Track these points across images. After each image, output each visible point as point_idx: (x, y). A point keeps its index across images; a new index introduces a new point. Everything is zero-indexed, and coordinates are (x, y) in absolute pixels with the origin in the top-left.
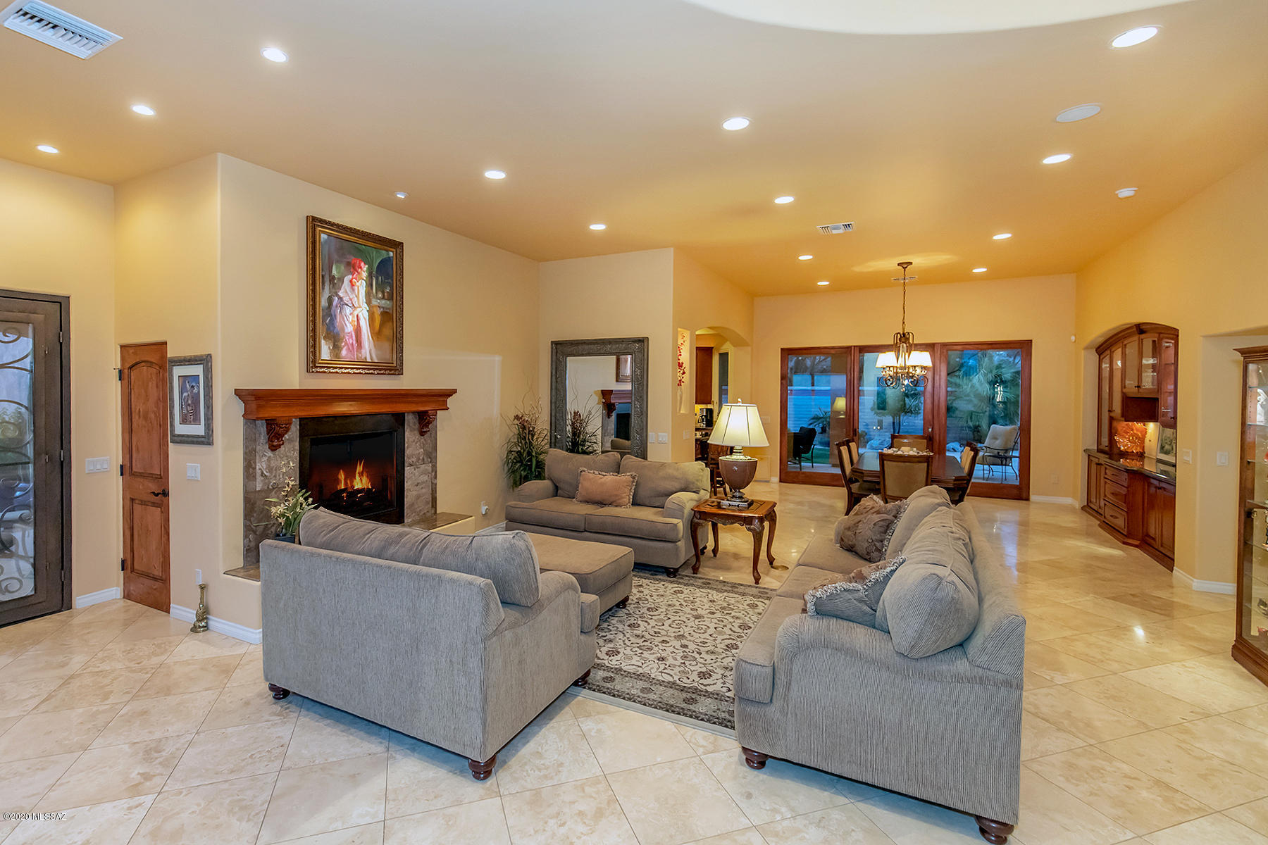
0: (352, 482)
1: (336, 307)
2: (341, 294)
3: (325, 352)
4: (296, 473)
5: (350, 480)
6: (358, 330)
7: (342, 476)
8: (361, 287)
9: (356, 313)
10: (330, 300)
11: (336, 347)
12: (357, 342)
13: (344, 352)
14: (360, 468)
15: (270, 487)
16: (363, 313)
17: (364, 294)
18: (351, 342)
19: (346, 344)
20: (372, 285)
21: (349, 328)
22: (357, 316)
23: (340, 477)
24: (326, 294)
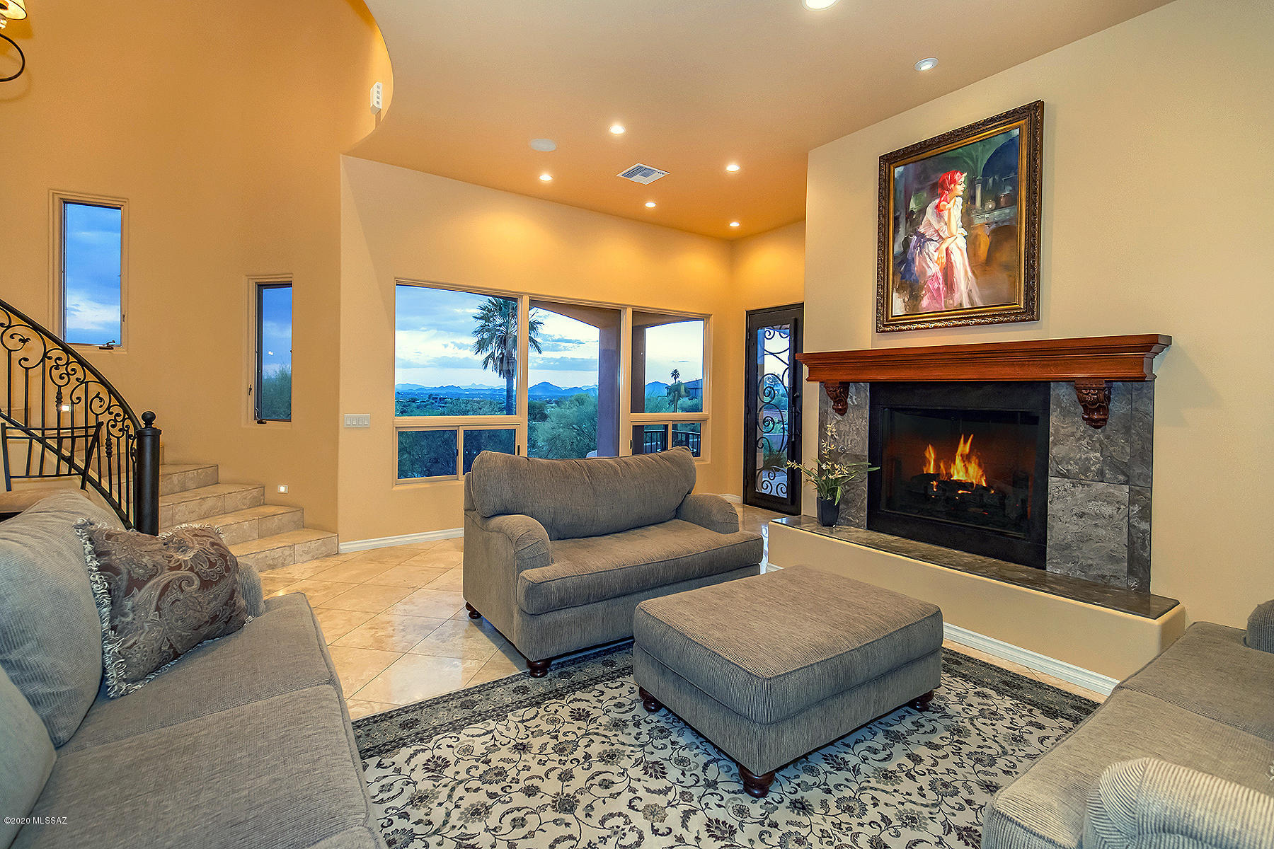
0: (948, 467)
1: (915, 247)
2: (922, 230)
3: (898, 305)
4: (864, 443)
5: (945, 464)
6: (948, 271)
7: (931, 454)
8: (954, 208)
9: (944, 247)
10: (906, 243)
11: (914, 297)
12: (946, 284)
13: (925, 302)
14: (964, 448)
15: (839, 451)
16: (958, 245)
17: (959, 215)
18: (936, 286)
19: (929, 290)
20: (973, 198)
21: (934, 269)
22: (947, 249)
23: (927, 455)
24: (901, 238)
